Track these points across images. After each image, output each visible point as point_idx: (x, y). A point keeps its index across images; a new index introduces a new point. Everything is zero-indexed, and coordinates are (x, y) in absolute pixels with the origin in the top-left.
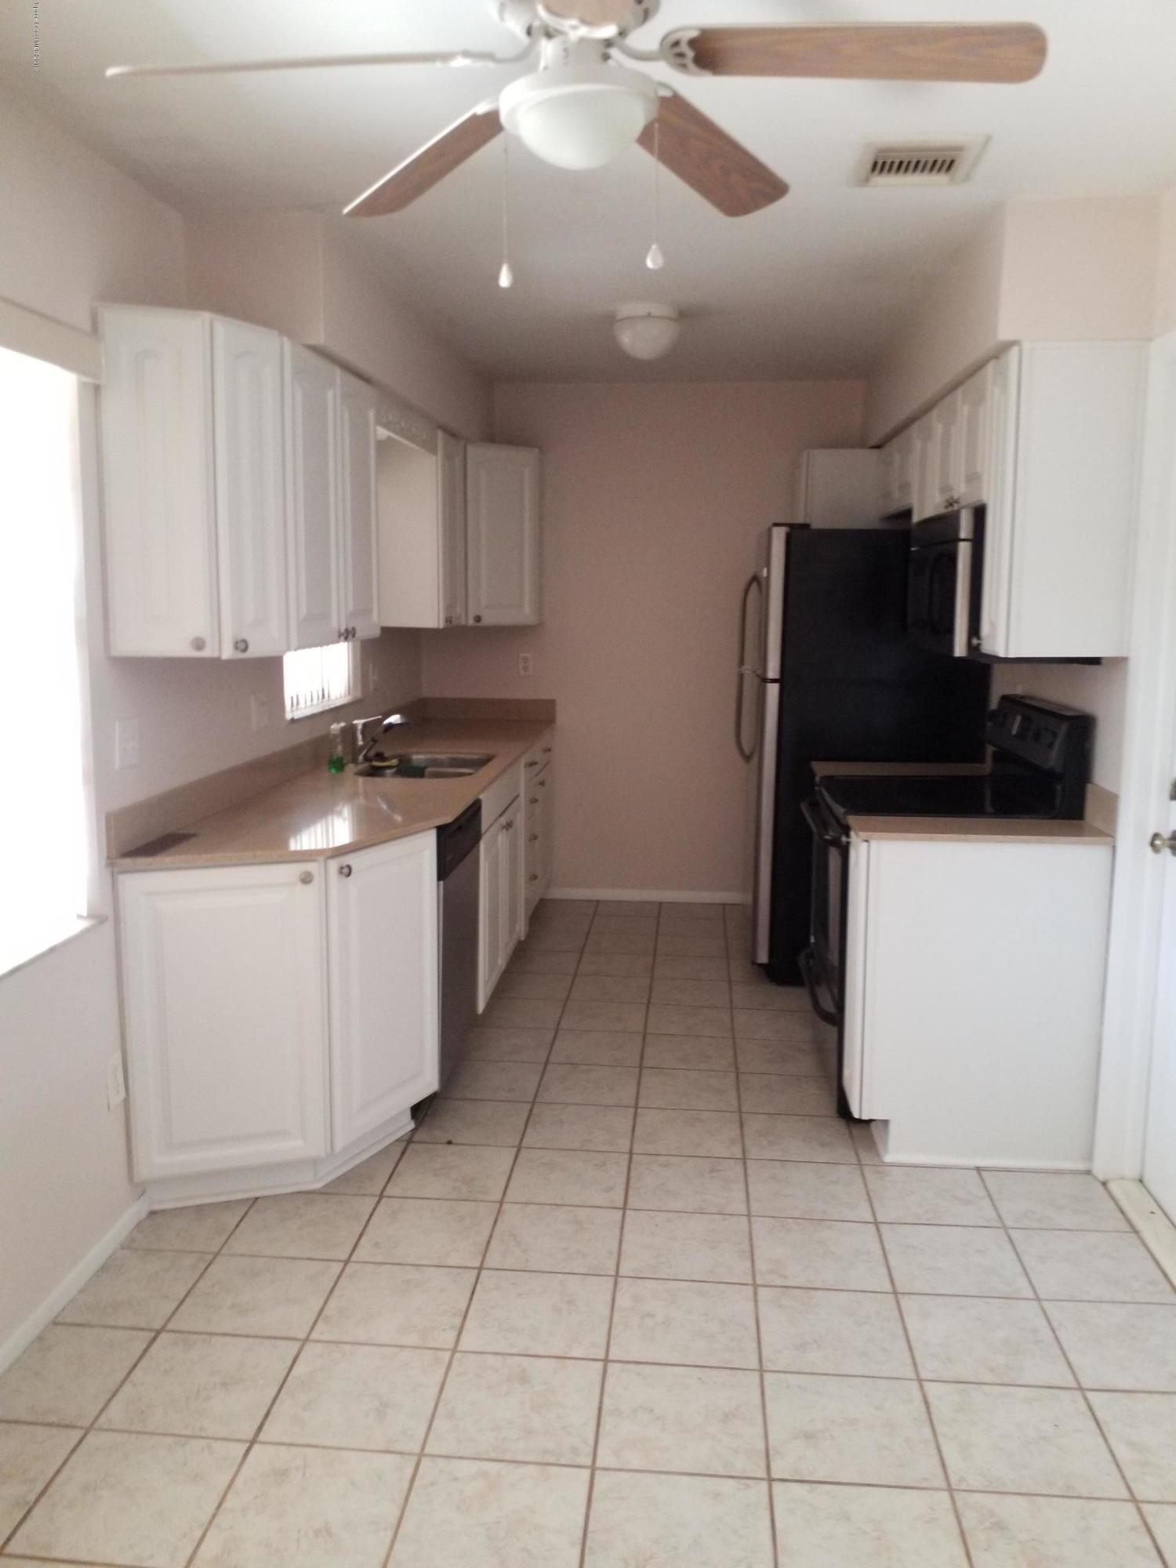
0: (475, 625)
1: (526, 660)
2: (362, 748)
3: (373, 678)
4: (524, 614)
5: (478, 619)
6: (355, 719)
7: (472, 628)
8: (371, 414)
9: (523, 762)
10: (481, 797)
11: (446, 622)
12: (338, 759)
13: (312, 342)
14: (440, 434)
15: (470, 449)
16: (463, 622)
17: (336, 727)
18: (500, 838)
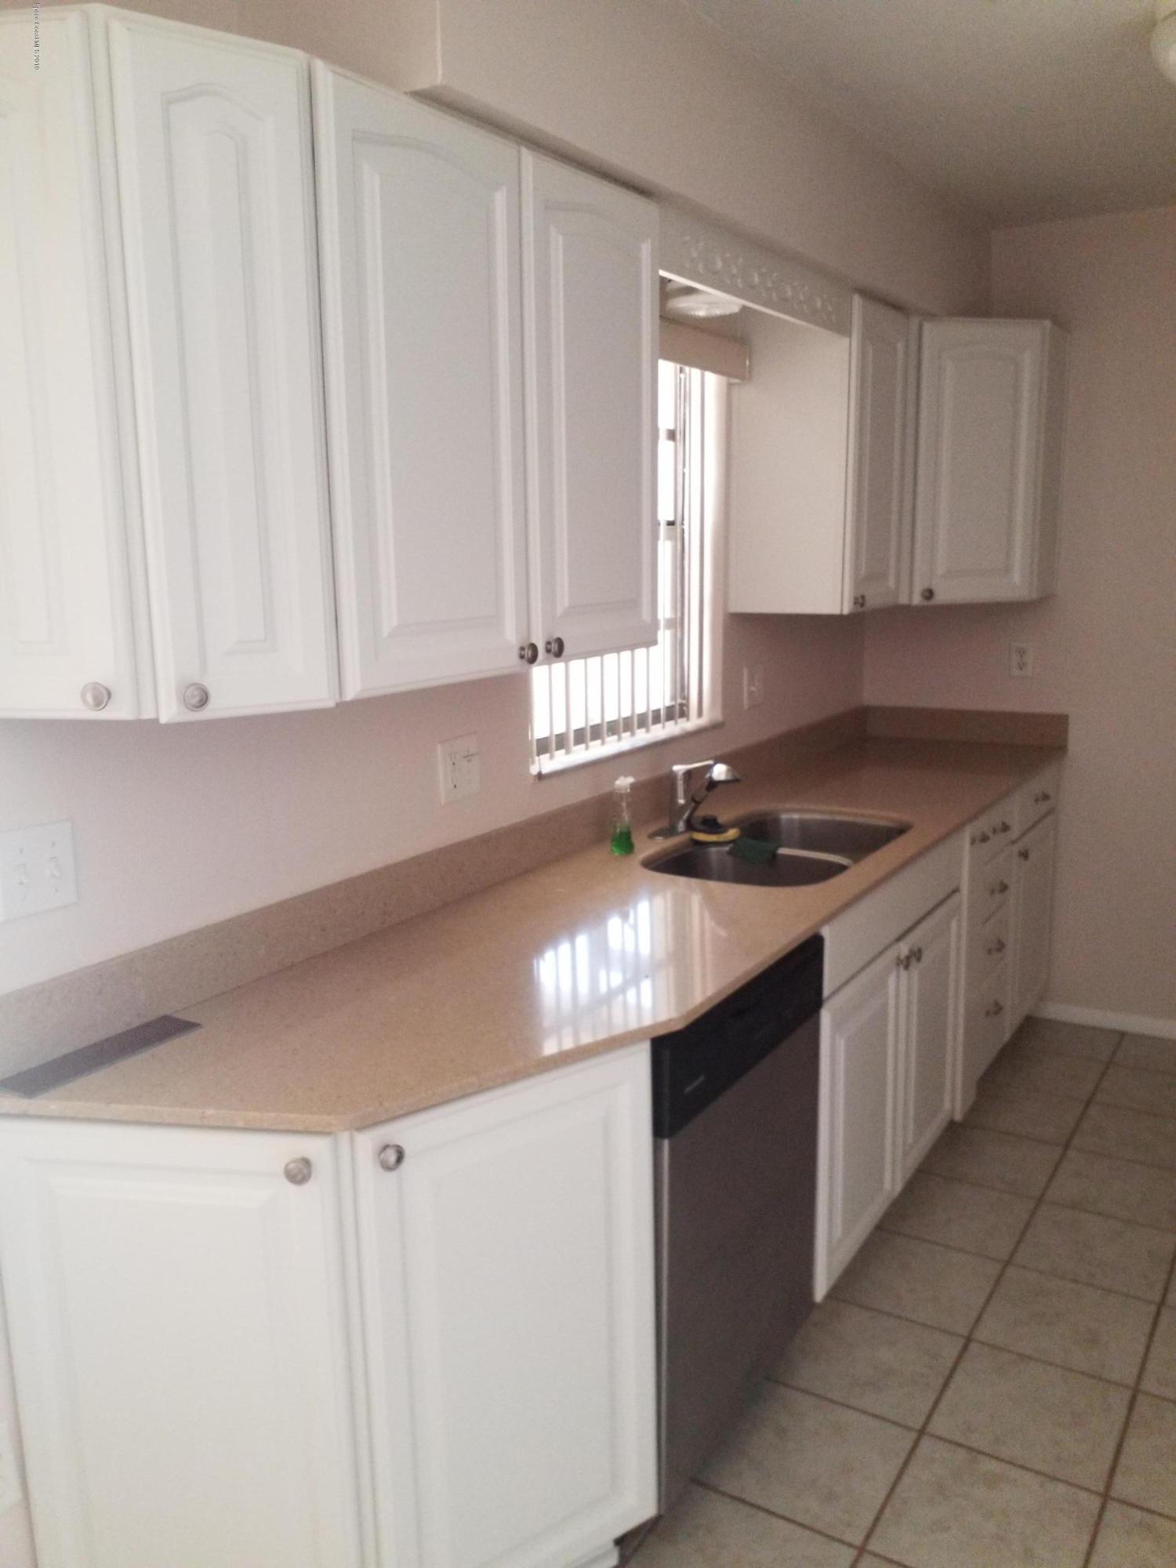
0: (926, 603)
1: (1022, 653)
2: (683, 808)
3: (747, 688)
4: (1016, 584)
5: (929, 594)
6: (676, 763)
7: (920, 609)
8: (646, 250)
9: (967, 834)
10: (826, 932)
11: (855, 603)
12: (621, 833)
13: (423, 84)
14: (857, 300)
15: (927, 326)
16: (903, 600)
17: (624, 782)
18: (892, 981)
